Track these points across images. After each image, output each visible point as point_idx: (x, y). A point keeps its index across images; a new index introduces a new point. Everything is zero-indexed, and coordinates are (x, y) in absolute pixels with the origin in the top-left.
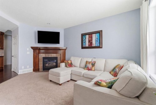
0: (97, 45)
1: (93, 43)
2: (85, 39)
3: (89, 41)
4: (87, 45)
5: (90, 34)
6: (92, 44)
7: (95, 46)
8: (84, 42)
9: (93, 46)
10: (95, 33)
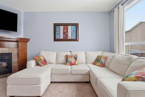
0: (73, 38)
1: (69, 36)
2: (59, 30)
3: (64, 33)
4: (62, 38)
5: (66, 25)
6: (67, 37)
7: (71, 38)
8: (58, 34)
9: (69, 38)
10: (72, 25)
